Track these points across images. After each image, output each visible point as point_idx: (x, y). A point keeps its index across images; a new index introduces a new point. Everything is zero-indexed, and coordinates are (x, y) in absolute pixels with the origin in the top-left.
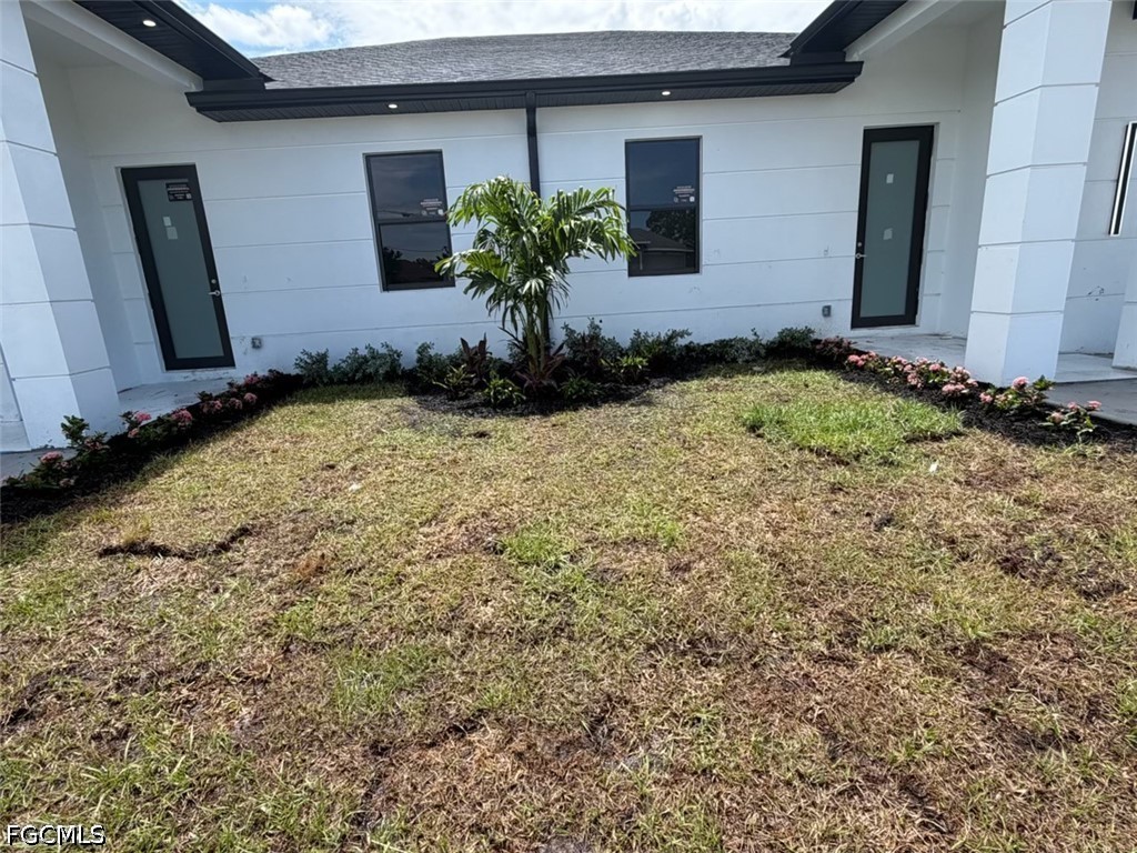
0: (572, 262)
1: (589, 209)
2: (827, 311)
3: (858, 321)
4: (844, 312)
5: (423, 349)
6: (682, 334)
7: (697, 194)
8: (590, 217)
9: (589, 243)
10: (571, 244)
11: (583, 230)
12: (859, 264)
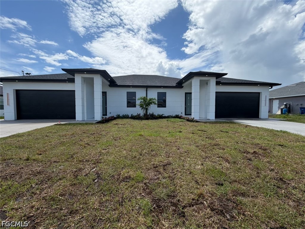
0: (151, 105)
1: (153, 100)
2: (182, 113)
3: (186, 115)
4: (184, 113)
5: (132, 115)
6: (164, 114)
7: (166, 98)
8: (153, 101)
9: (153, 103)
10: (151, 103)
11: (152, 102)
12: (185, 108)
